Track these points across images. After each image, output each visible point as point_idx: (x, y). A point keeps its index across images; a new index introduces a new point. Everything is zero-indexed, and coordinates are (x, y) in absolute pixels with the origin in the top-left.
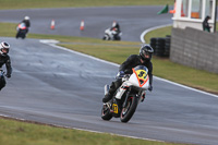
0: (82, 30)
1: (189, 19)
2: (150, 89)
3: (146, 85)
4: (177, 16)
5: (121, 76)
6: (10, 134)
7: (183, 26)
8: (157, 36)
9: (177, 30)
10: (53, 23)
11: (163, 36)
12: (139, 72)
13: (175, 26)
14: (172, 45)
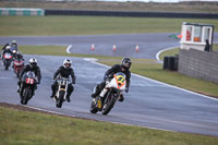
0: (114, 51)
1: (192, 42)
2: (127, 91)
3: (123, 87)
4: (183, 40)
5: (105, 79)
6: (66, 127)
7: (188, 48)
8: (169, 56)
9: (184, 51)
10: (93, 46)
11: (173, 55)
12: (118, 77)
13: (182, 47)
14: (180, 61)
